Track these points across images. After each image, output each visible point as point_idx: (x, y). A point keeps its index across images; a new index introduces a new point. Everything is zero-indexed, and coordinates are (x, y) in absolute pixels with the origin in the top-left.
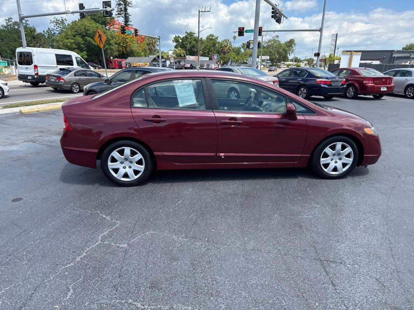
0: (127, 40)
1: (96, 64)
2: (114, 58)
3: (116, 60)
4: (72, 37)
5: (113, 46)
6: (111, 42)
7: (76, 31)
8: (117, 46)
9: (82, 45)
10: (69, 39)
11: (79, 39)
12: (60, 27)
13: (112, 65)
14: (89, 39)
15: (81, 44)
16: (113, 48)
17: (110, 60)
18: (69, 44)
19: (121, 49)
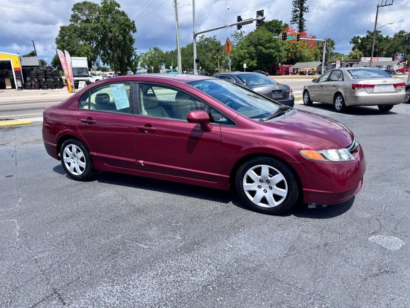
0: (297, 45)
1: (264, 71)
2: (282, 64)
3: (284, 67)
4: (246, 47)
5: (282, 53)
6: (281, 49)
7: (251, 42)
8: (287, 52)
9: (253, 55)
10: (243, 49)
11: (252, 49)
12: (239, 39)
13: (279, 72)
14: (260, 48)
15: (253, 53)
16: (281, 54)
17: (278, 67)
18: (243, 54)
19: (290, 55)
